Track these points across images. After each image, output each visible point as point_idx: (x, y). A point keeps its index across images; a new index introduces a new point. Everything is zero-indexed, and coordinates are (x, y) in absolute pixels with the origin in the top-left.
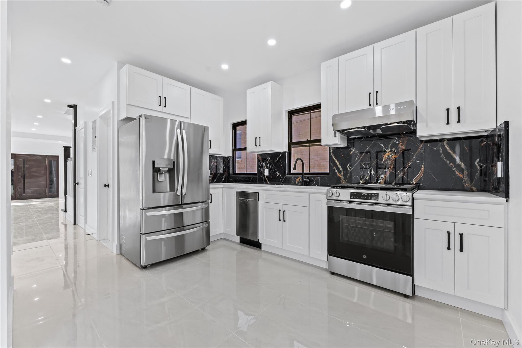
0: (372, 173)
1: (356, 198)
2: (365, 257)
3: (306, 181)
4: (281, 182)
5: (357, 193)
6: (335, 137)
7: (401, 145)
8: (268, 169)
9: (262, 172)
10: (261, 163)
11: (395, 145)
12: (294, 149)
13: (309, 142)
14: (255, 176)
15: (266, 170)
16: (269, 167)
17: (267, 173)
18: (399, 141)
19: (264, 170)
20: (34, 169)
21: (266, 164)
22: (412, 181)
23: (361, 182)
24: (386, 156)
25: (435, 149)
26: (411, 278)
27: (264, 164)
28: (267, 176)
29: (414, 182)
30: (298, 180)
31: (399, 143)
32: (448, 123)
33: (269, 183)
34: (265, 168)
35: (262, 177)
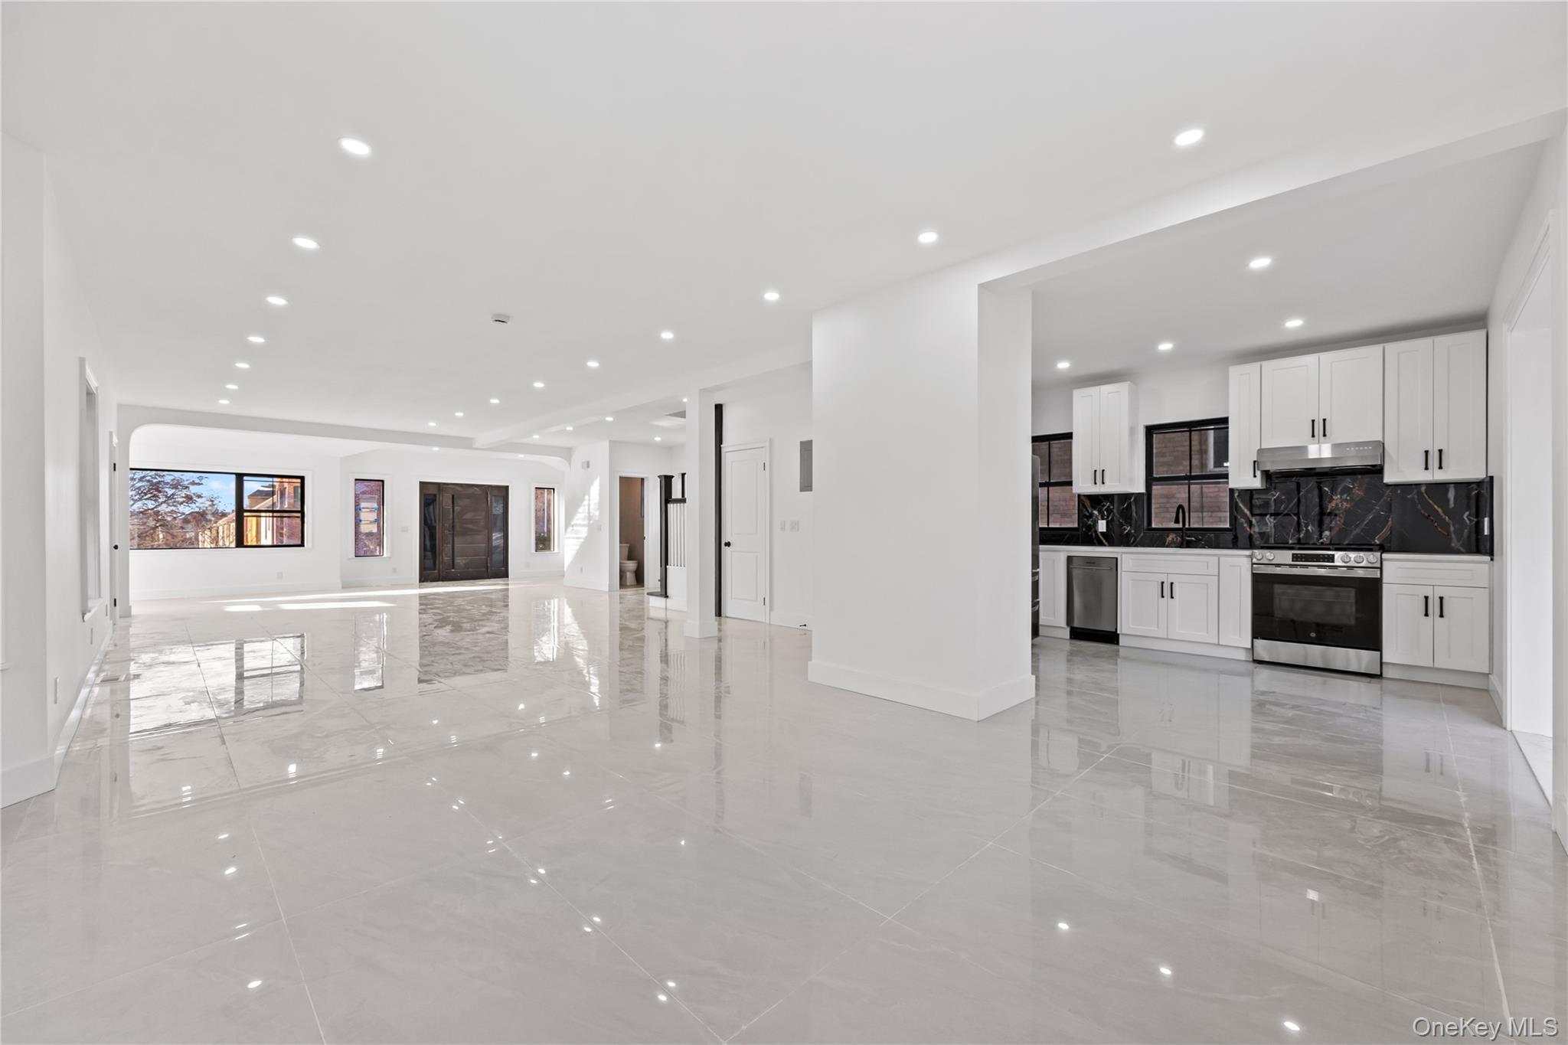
0: (1309, 528)
1: (1302, 561)
2: (1313, 635)
3: (1190, 541)
4: (1134, 542)
5: (1301, 554)
6: (1255, 476)
7: (1358, 490)
8: (1104, 522)
9: (1090, 525)
10: (1088, 511)
11: (1347, 490)
12: (1157, 489)
13: (1189, 478)
14: (1074, 533)
15: (1100, 522)
16: (1108, 517)
17: (1102, 526)
18: (1353, 484)
19: (1096, 523)
20: (468, 516)
21: (1100, 512)
22: (1374, 541)
23: (1290, 542)
24: (1333, 504)
25: (1409, 497)
26: (1379, 653)
27: (1096, 512)
28: (1102, 533)
29: (1376, 541)
30: (1170, 538)
31: (1354, 488)
32: (1427, 468)
33: (1106, 543)
34: (1098, 519)
35: (1092, 535)
